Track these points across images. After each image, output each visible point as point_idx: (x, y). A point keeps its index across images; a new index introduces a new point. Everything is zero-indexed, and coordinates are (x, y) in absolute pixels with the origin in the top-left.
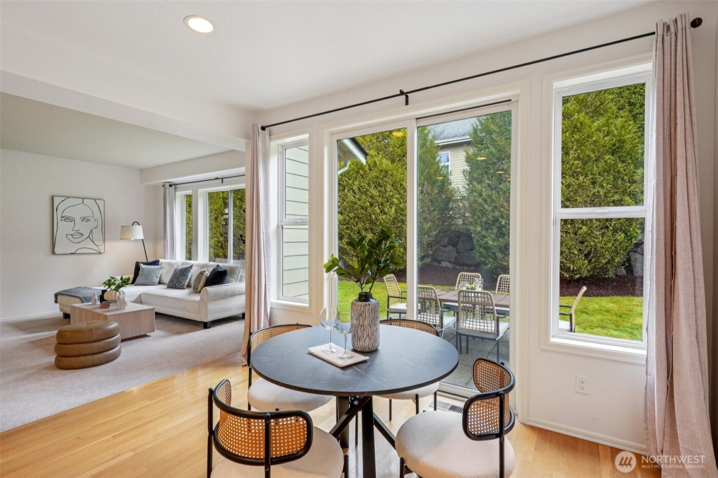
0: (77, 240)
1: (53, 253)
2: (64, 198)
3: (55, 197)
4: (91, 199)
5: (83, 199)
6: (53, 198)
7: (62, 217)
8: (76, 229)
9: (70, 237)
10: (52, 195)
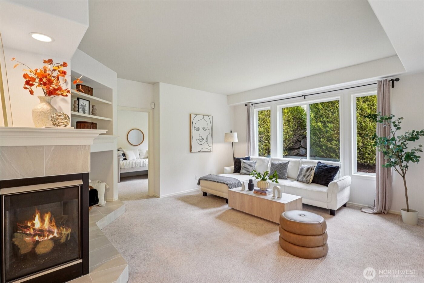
0: (201, 143)
1: (191, 151)
2: (196, 115)
3: (192, 115)
4: (206, 115)
5: (204, 115)
6: (190, 115)
7: (195, 128)
8: (200, 136)
9: (198, 140)
10: (191, 113)
